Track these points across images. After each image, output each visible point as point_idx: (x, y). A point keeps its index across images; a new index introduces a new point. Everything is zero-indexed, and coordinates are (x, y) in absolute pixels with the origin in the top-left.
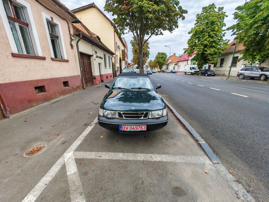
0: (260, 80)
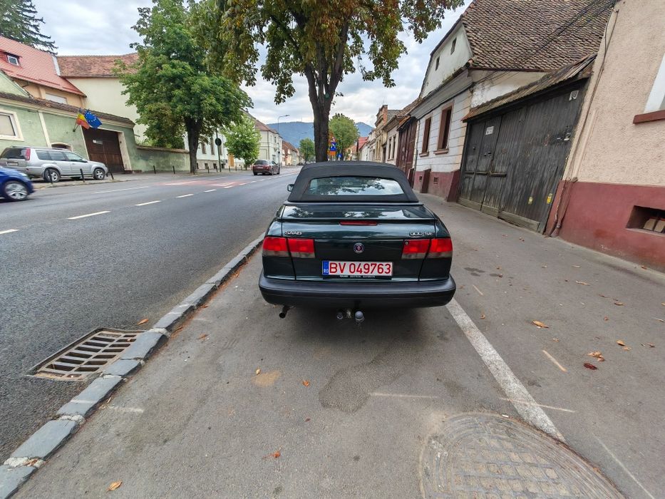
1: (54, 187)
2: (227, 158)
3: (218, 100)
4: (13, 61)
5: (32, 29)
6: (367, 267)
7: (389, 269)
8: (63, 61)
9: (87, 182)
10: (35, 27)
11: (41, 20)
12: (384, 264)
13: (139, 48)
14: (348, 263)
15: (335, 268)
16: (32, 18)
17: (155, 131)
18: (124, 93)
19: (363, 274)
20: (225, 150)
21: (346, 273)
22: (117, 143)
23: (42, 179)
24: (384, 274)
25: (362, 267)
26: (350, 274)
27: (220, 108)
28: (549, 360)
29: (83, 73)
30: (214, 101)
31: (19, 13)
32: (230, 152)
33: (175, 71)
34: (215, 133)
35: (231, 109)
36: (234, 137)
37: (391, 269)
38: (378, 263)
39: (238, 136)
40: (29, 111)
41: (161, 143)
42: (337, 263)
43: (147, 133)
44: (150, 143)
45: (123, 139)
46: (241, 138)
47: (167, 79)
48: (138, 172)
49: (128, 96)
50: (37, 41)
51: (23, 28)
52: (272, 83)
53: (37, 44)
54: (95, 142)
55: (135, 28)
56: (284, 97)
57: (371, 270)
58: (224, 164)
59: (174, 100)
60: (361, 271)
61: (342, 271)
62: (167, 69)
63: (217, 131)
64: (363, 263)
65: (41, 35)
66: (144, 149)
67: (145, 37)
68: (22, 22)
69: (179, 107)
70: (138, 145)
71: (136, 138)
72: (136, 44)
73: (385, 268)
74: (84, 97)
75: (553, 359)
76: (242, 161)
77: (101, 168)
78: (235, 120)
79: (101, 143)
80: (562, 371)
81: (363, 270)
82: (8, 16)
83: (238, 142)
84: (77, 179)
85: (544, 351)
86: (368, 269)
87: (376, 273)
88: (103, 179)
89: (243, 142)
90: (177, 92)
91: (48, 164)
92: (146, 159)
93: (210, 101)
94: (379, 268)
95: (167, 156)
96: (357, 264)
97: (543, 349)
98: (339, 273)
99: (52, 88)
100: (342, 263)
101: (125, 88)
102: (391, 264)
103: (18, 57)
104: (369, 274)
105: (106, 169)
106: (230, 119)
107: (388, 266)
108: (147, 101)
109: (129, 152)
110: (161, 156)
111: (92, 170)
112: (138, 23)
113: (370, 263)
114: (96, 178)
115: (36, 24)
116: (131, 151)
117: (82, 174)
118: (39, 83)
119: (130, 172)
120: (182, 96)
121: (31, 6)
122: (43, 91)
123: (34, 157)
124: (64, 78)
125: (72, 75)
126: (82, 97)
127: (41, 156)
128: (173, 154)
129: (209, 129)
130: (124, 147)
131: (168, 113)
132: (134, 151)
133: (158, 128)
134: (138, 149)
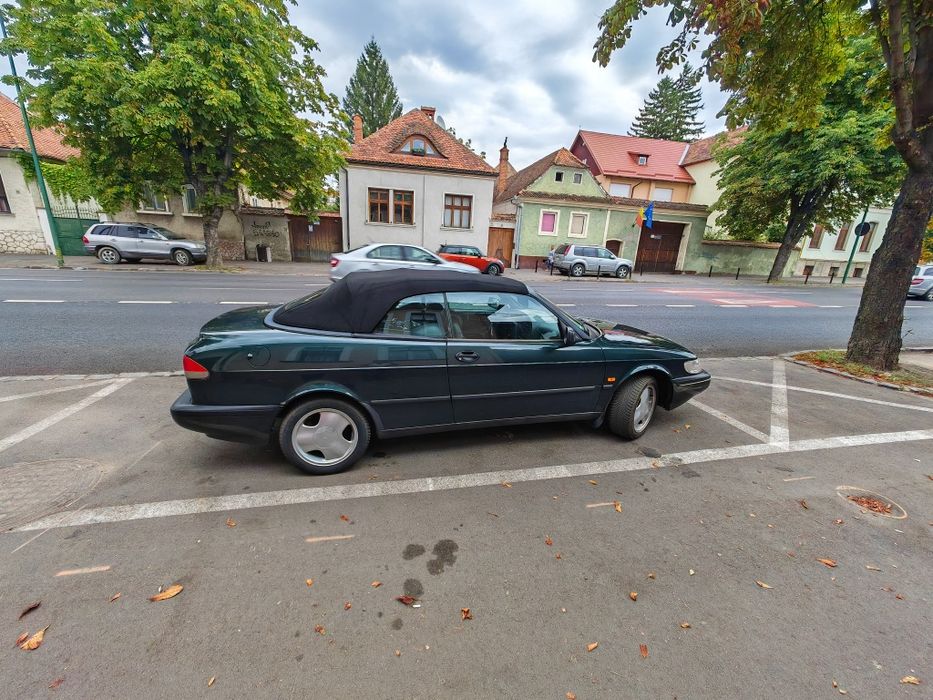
0: (177, 264)
4: (642, 161)
5: (689, 120)
8: (695, 146)
10: (693, 116)
11: (701, 107)
18: (715, 174)
22: (680, 236)
23: (571, 273)
28: (89, 565)
31: (684, 107)
34: (861, 211)
40: (601, 210)
44: (726, 236)
45: (687, 232)
48: (691, 273)
49: (718, 177)
50: (685, 132)
51: (680, 122)
54: (653, 236)
63: (866, 209)
65: (695, 124)
66: (713, 244)
68: (682, 117)
70: (706, 238)
71: (707, 229)
74: (694, 184)
75: (86, 570)
77: (626, 266)
79: (659, 237)
80: (59, 570)
85: (108, 568)
88: (624, 278)
92: (709, 256)
97: (113, 568)
103: (647, 156)
109: (688, 247)
110: (737, 253)
111: (615, 267)
115: (695, 113)
116: (692, 247)
118: (652, 178)
119: (680, 272)
120: (790, 161)
121: (699, 95)
122: (653, 185)
123: (571, 253)
124: (682, 167)
125: (693, 161)
126: (691, 184)
127: (577, 252)
128: (761, 251)
129: (848, 206)
130: (685, 242)
131: (754, 190)
132: (695, 247)
133: (734, 213)
134: (704, 244)
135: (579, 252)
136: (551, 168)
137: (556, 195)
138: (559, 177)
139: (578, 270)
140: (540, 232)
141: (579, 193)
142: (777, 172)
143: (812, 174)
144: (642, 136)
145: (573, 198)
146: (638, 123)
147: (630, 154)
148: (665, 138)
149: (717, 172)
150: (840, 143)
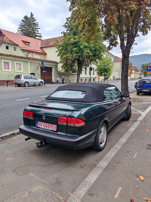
1: (25, 88)
2: (96, 76)
3: (91, 50)
4: (28, 44)
5: (36, 32)
6: (48, 126)
7: (55, 128)
8: (43, 41)
9: (36, 87)
10: (37, 31)
11: (39, 28)
12: (54, 125)
13: (65, 34)
14: (43, 123)
15: (40, 124)
16: (37, 28)
17: (65, 66)
18: (57, 52)
19: (47, 128)
20: (96, 73)
21: (43, 127)
22: (51, 71)
23: (23, 86)
24: (54, 130)
25: (47, 125)
26: (44, 128)
27: (91, 54)
28: (116, 191)
29: (47, 46)
30: (89, 51)
31: (34, 27)
32: (98, 73)
33: (75, 40)
34: (90, 65)
35: (97, 54)
36: (100, 66)
37: (56, 128)
38: (52, 125)
39: (102, 65)
40: (26, 62)
41: (66, 71)
42: (40, 122)
43: (62, 67)
44: (63, 71)
45: (53, 70)
46: (104, 66)
47: (72, 44)
50: (37, 36)
51: (34, 32)
52: (107, 42)
53: (37, 37)
54: (44, 71)
55: (64, 26)
56: (112, 47)
57: (50, 127)
58: (95, 79)
59: (73, 52)
60: (47, 127)
61: (41, 126)
62: (72, 41)
63: (91, 64)
64: (48, 124)
65: (39, 34)
66: (61, 74)
67: (67, 29)
68: (34, 30)
69: (74, 55)
70: (59, 72)
71: (58, 69)
72: (63, 32)
73: (54, 127)
74: (46, 54)
75: (119, 192)
76: (103, 77)
77: (42, 82)
78: (98, 59)
79: (46, 72)
80: (115, 197)
81: (48, 127)
82: (31, 29)
83: (102, 68)
84: (34, 86)
85: (120, 188)
86: (49, 127)
87: (51, 129)
88: (42, 86)
89: (104, 68)
90: (75, 49)
91: (26, 80)
93: (87, 51)
94: (52, 127)
95: (69, 76)
96: (46, 124)
98: (40, 127)
99: (37, 52)
100: (42, 123)
101: (57, 50)
102: (56, 126)
103: (29, 43)
104: (49, 129)
105: (44, 82)
106: (96, 58)
107: (55, 127)
108: (64, 54)
109: (54, 75)
110: (66, 76)
111: (39, 83)
112: (65, 24)
113: (49, 124)
114: (40, 86)
115: (38, 30)
116: (55, 75)
117: (35, 84)
118: (33, 51)
119: (54, 83)
120: (77, 50)
121: (38, 24)
122: (34, 54)
123: (22, 78)
124: (41, 48)
125: (44, 46)
126: (45, 54)
127: (25, 78)
128: (72, 75)
129: (87, 63)
130: (53, 73)
131: (70, 58)
132: (56, 75)
133: (66, 64)
134: (58, 73)
135: (26, 78)
136: (3, 44)
137: (8, 55)
138: (7, 48)
139: (27, 84)
140: (4, 70)
141: (17, 55)
142: (74, 53)
143: (82, 54)
144: (22, 35)
145: (15, 56)
146: (20, 30)
147: (23, 41)
148: (30, 37)
149: (57, 51)
150: (86, 47)
